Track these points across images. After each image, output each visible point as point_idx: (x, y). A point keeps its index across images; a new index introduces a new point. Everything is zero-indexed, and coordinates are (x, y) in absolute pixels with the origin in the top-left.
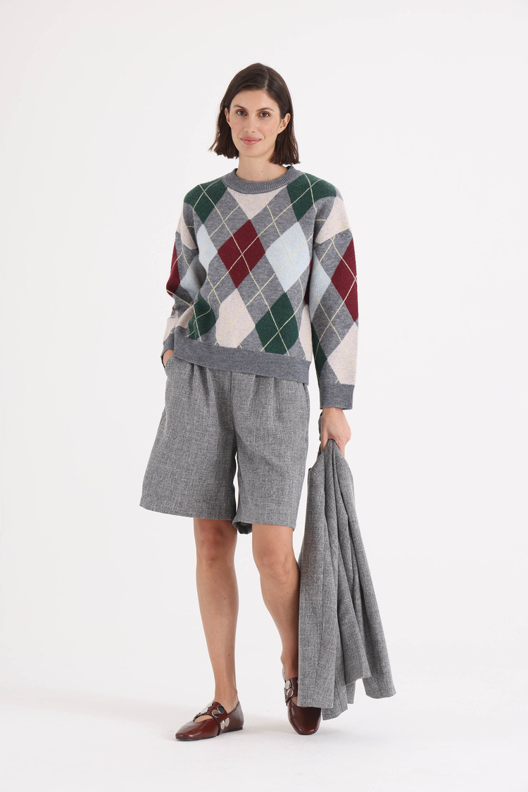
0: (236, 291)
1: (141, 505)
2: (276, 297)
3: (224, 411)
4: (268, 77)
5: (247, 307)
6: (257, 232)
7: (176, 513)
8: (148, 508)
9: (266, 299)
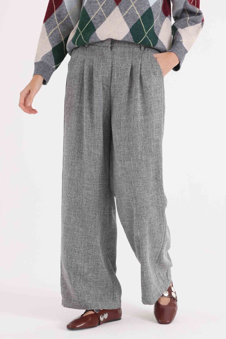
0: (117, 8)
2: (145, 9)
9: (137, 10)
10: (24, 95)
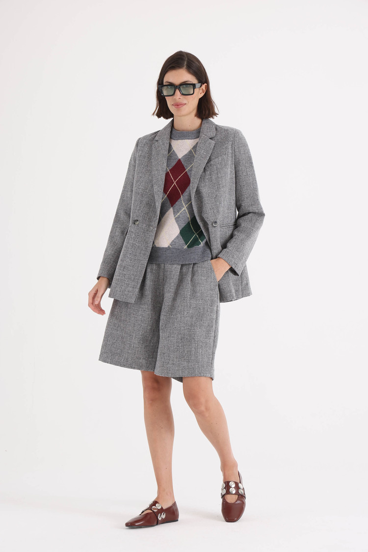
0: (171, 209)
1: (99, 360)
3: (158, 293)
4: (186, 59)
5: (176, 219)
6: (186, 168)
7: (124, 366)
8: (105, 361)
9: (189, 213)
10: (92, 295)
